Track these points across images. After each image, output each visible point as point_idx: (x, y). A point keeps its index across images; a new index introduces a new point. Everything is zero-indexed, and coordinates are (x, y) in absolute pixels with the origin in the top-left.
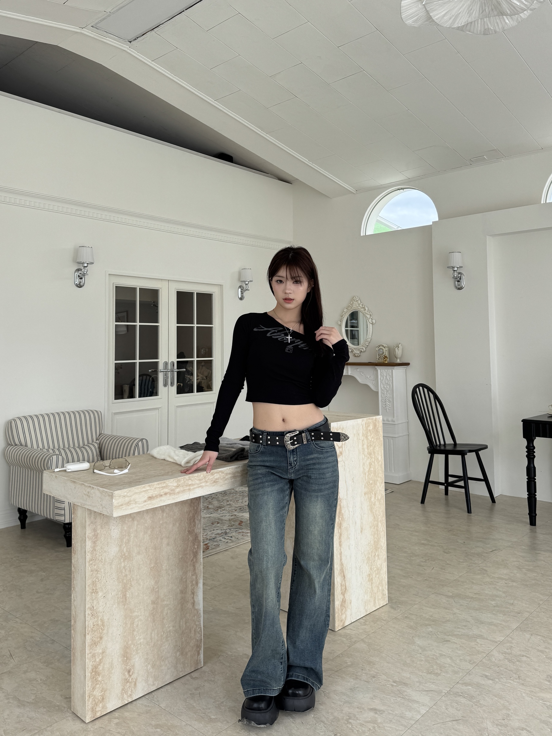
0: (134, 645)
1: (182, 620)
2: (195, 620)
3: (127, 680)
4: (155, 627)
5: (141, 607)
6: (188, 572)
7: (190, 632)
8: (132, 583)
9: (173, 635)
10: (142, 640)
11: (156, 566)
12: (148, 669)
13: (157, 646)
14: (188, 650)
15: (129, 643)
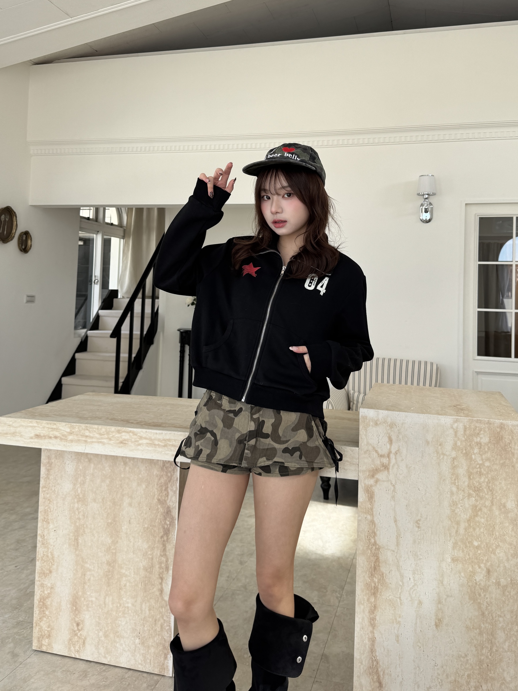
0: (85, 599)
1: (144, 604)
2: (163, 613)
3: (75, 632)
4: (110, 593)
5: (94, 561)
6: (156, 549)
7: (155, 624)
8: (85, 530)
9: (132, 614)
10: (94, 599)
11: (114, 523)
12: (100, 636)
13: (111, 616)
14: (151, 644)
15: (79, 593)
